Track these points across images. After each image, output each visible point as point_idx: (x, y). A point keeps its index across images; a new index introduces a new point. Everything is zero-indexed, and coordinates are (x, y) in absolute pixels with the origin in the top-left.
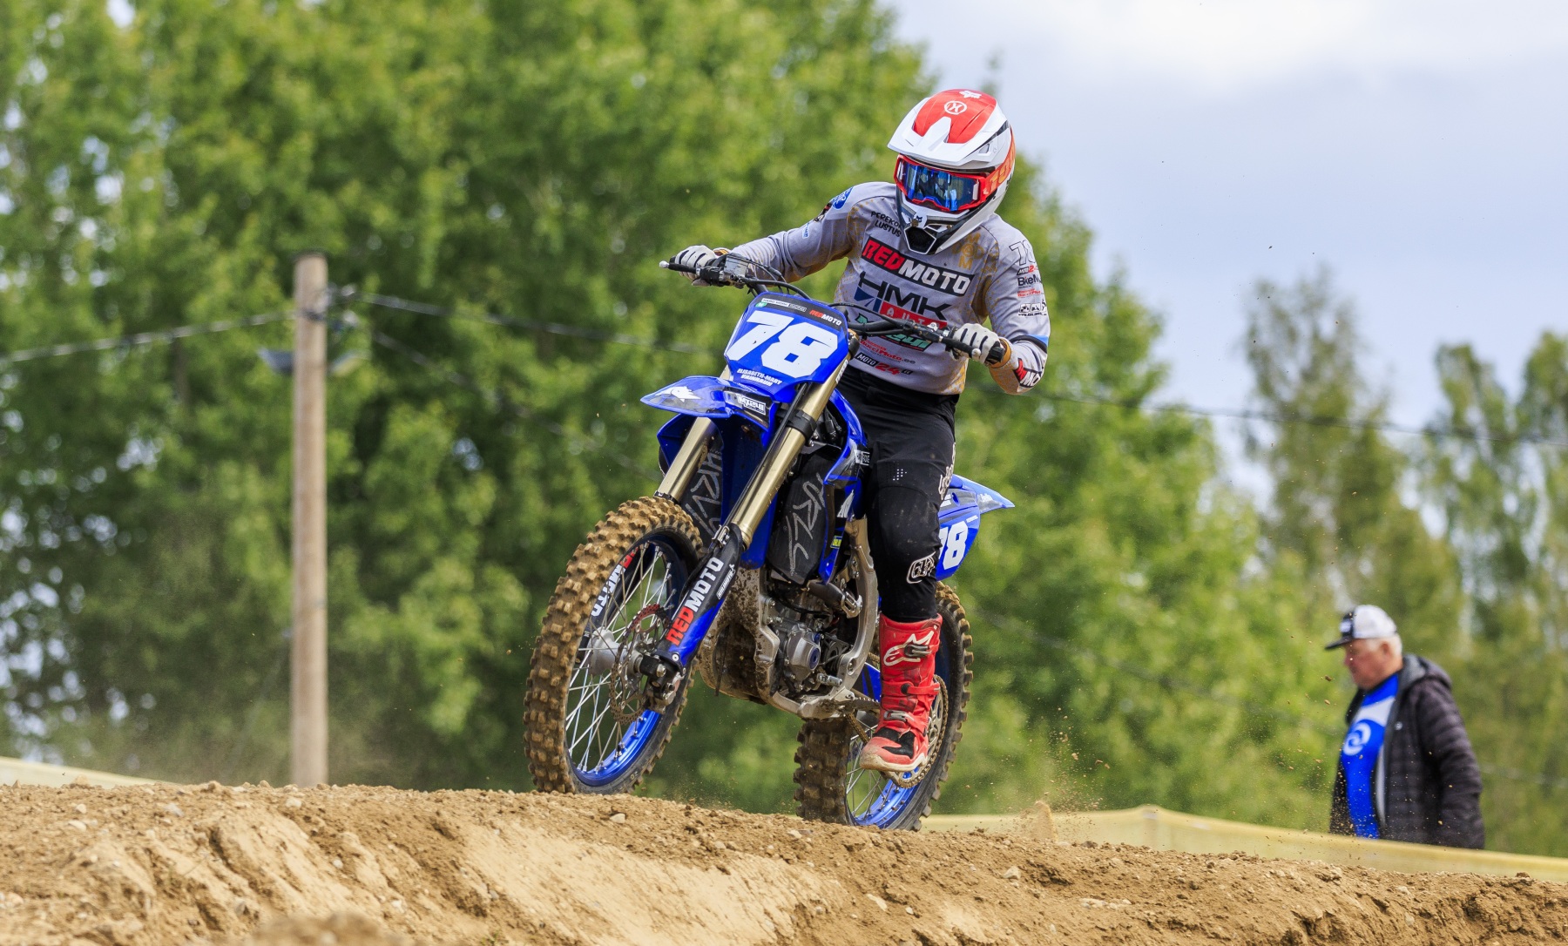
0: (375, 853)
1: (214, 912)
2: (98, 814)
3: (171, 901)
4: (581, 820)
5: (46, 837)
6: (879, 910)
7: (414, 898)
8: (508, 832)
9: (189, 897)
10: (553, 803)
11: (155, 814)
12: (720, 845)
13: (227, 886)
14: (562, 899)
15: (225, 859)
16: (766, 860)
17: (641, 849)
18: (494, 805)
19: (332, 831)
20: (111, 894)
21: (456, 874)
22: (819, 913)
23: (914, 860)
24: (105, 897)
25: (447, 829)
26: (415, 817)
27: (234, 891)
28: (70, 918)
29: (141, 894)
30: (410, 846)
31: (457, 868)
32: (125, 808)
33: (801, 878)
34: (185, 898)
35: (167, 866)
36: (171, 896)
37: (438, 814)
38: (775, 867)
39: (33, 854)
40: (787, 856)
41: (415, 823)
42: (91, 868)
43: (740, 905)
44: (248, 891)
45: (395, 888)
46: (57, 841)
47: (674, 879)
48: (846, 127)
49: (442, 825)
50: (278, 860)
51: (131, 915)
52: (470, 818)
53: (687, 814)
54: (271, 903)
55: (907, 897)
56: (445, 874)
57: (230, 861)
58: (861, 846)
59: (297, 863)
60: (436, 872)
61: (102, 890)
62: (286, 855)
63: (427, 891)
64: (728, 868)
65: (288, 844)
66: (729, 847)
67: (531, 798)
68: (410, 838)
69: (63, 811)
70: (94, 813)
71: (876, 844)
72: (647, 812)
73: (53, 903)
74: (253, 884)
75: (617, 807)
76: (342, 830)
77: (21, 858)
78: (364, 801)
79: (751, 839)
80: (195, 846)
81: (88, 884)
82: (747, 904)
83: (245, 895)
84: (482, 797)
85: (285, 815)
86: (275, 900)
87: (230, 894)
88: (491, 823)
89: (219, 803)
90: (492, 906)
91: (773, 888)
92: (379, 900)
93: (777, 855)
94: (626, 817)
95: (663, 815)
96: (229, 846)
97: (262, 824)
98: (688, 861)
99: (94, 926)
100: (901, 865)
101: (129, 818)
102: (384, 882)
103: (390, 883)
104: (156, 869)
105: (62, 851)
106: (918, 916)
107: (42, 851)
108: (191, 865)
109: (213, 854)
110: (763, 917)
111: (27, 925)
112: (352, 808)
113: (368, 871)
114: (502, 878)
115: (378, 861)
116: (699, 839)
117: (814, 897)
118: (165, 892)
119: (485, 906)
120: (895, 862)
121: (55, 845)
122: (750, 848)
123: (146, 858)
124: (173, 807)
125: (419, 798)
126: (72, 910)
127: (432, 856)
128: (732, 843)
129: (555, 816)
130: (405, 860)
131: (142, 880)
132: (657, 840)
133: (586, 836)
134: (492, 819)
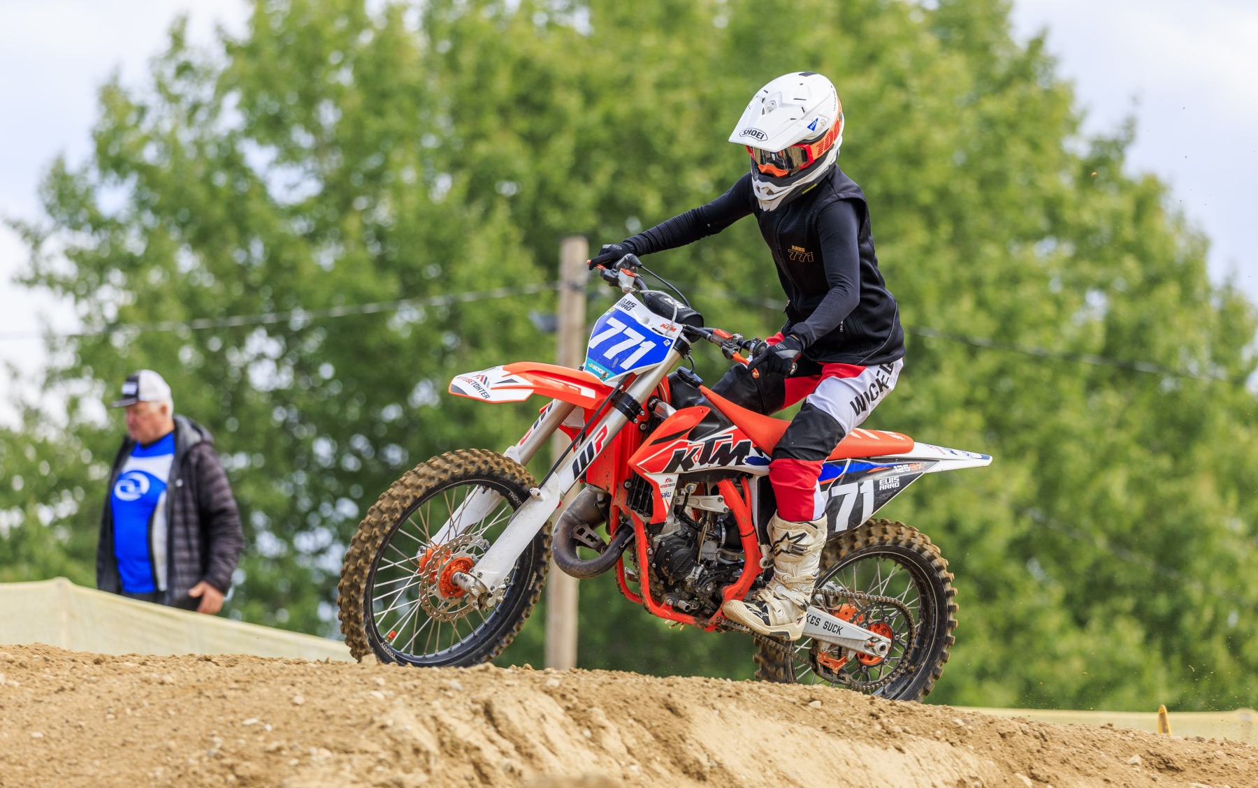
0: (618, 726)
1: (486, 769)
2: (394, 687)
3: (451, 759)
4: (785, 705)
5: (351, 703)
7: (648, 764)
8: (726, 713)
9: (466, 757)
10: (763, 690)
11: (441, 688)
12: (897, 729)
13: (496, 748)
14: (768, 768)
15: (496, 726)
16: (935, 742)
17: (833, 730)
18: (715, 690)
19: (583, 707)
20: (403, 752)
21: (683, 746)
23: (1055, 747)
24: (398, 754)
25: (676, 708)
26: (651, 698)
27: (503, 753)
28: (369, 770)
29: (427, 753)
30: (646, 721)
31: (684, 740)
32: (416, 682)
33: (963, 758)
34: (462, 757)
35: (449, 731)
36: (451, 756)
37: (669, 696)
38: (942, 748)
39: (341, 717)
40: (952, 740)
41: (651, 703)
42: (388, 731)
43: (912, 778)
44: (514, 753)
45: (633, 755)
46: (360, 707)
47: (859, 756)
48: (1018, 150)
49: (672, 705)
50: (538, 729)
51: (419, 770)
52: (695, 700)
53: (872, 703)
54: (532, 764)
55: (1049, 777)
56: (674, 745)
57: (500, 729)
58: (1012, 734)
59: (554, 732)
60: (666, 743)
61: (396, 748)
62: (545, 725)
63: (658, 758)
64: (904, 748)
65: (547, 716)
66: (905, 731)
67: (745, 685)
68: (646, 715)
69: (365, 683)
70: (391, 685)
71: (1025, 733)
72: (839, 701)
73: (356, 758)
74: (518, 748)
75: (815, 695)
76: (591, 707)
77: (331, 720)
78: (610, 684)
79: (923, 725)
80: (472, 716)
81: (384, 743)
82: (918, 778)
83: (511, 757)
84: (705, 684)
85: (546, 692)
86: (535, 761)
87: (499, 755)
88: (712, 705)
89: (493, 681)
90: (711, 772)
91: (940, 766)
92: (620, 764)
93: (944, 739)
94: (822, 703)
95: (852, 703)
96: (499, 716)
97: (526, 699)
98: (871, 741)
99: (389, 777)
100: (1044, 751)
101: (418, 691)
102: (624, 750)
103: (629, 751)
104: (440, 733)
105: (364, 716)
107: (348, 715)
108: (469, 731)
109: (486, 723)
111: (335, 775)
112: (600, 688)
113: (612, 740)
114: (720, 750)
115: (619, 732)
116: (881, 723)
117: (973, 774)
118: (446, 752)
119: (706, 772)
120: (1039, 748)
121: (359, 710)
122: (922, 732)
123: (432, 724)
124: (455, 683)
125: (654, 682)
126: (371, 764)
127: (663, 730)
128: (907, 728)
129: (764, 701)
130: (641, 733)
131: (428, 742)
132: (846, 723)
133: (789, 718)
134: (713, 701)
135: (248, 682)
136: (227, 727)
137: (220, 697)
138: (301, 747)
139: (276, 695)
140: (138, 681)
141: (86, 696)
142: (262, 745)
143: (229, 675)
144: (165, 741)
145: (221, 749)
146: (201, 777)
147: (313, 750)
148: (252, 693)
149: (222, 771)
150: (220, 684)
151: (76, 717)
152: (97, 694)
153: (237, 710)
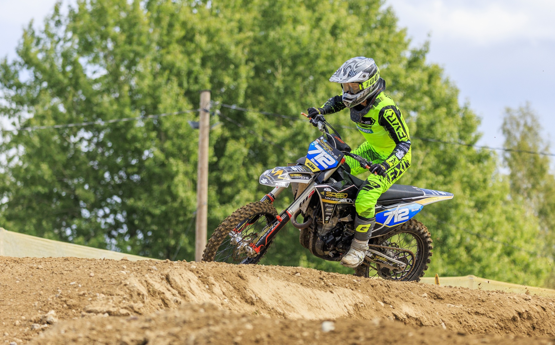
0: (219, 284)
1: (166, 301)
3: (153, 297)
4: (286, 275)
5: (113, 276)
6: (381, 306)
7: (231, 299)
8: (262, 278)
9: (158, 296)
10: (277, 269)
11: (148, 270)
12: (331, 284)
13: (171, 293)
14: (279, 300)
15: (171, 284)
16: (345, 289)
17: (305, 284)
18: (258, 269)
19: (205, 276)
20: (133, 295)
21: (245, 291)
22: (362, 306)
23: (393, 290)
24: (131, 296)
25: (242, 277)
26: (232, 272)
27: (173, 295)
28: (120, 302)
29: (143, 295)
30: (230, 282)
31: (245, 289)
32: (139, 267)
33: (356, 295)
35: (152, 286)
36: (153, 296)
37: (240, 271)
38: (348, 291)
39: (109, 281)
40: (352, 288)
41: (232, 274)
42: (127, 286)
43: (336, 303)
44: (178, 295)
45: (225, 295)
46: (116, 277)
47: (315, 295)
49: (241, 275)
50: (188, 285)
51: (140, 302)
52: (250, 273)
53: (320, 274)
54: (185, 299)
55: (391, 302)
56: (241, 291)
58: (376, 285)
59: (194, 286)
60: (238, 290)
61: (131, 293)
62: (190, 283)
63: (235, 296)
64: (333, 291)
65: (191, 280)
66: (333, 285)
67: (270, 267)
68: (231, 279)
69: (119, 268)
70: (129, 268)
71: (381, 285)
72: (308, 273)
73: (115, 297)
74: (179, 293)
75: (298, 271)
76: (208, 276)
77: (105, 282)
78: (216, 267)
79: (341, 282)
80: (161, 280)
81: (126, 291)
82: (339, 303)
83: (177, 296)
84: (254, 267)
85: (191, 271)
86: (186, 298)
87: (172, 296)
88: (257, 275)
89: (169, 266)
90: (256, 302)
91: (347, 298)
92: (220, 299)
93: (349, 288)
94: (301, 274)
95: (312, 274)
96: (172, 280)
97: (183, 273)
98: (320, 289)
99: (128, 305)
100: (389, 292)
101: (140, 270)
102: (222, 293)
103: (224, 293)
104: (148, 287)
105: (118, 281)
106: (394, 308)
107: (111, 280)
108: (159, 286)
109: (167, 283)
110: (344, 307)
111: (106, 304)
112: (212, 269)
113: (217, 289)
114: (260, 293)
115: (220, 286)
116: (324, 282)
117: (361, 301)
118: (151, 294)
119: (254, 302)
120: (387, 291)
122: (340, 285)
123: (145, 283)
124: (154, 267)
125: (234, 266)
126: (121, 300)
127: (237, 285)
128: (334, 283)
129: (278, 273)
130: (229, 286)
131: (144, 291)
132: (310, 282)
133: (287, 280)
136: (63, 285)
137: (61, 274)
138: (93, 293)
139: (83, 273)
140: (28, 268)
141: (7, 274)
142: (77, 292)
143: (64, 265)
144: (39, 291)
145: (61, 294)
146: (53, 305)
147: (98, 294)
148: (73, 272)
149: (61, 303)
150: (60, 269)
151: (3, 282)
152: (12, 273)
153: (68, 279)
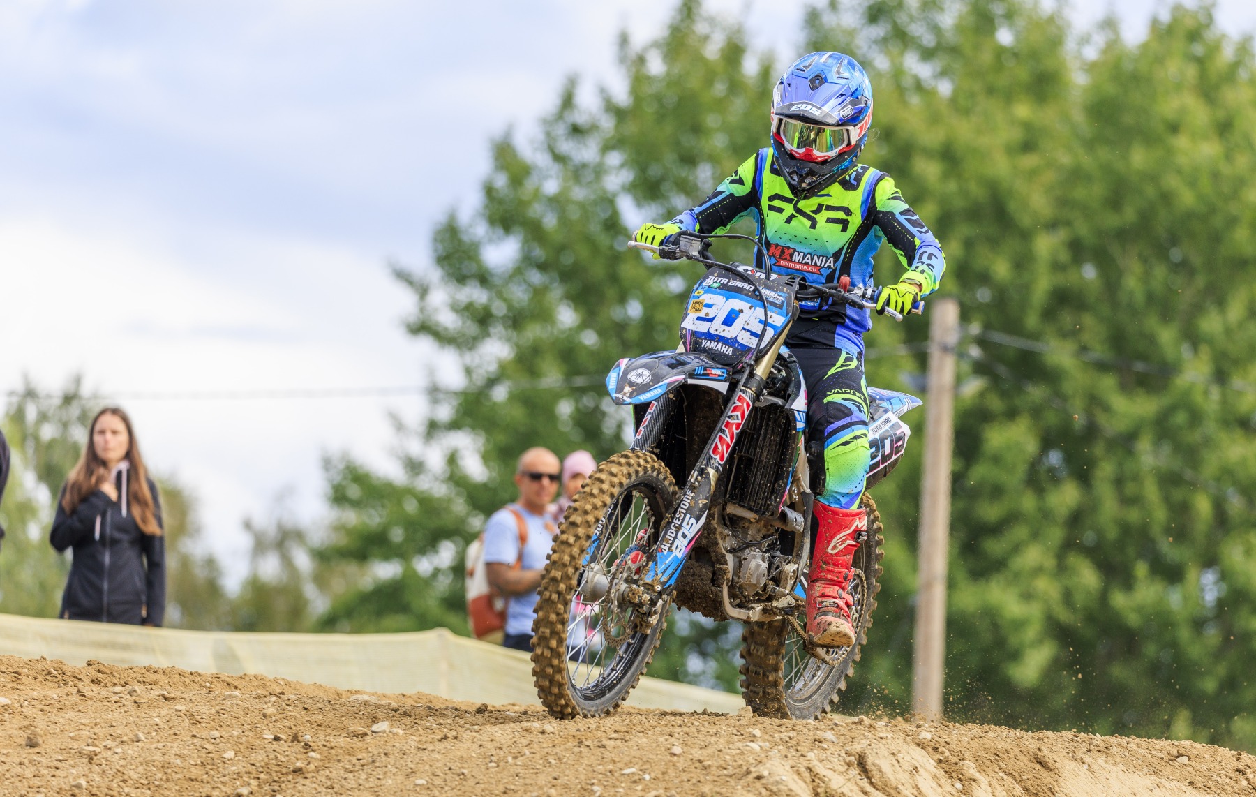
0: (989, 779)
2: (770, 738)
4: (1153, 760)
5: (728, 754)
8: (1095, 767)
10: (1132, 745)
11: (815, 740)
15: (869, 778)
17: (1201, 785)
18: (1084, 744)
19: (955, 759)
25: (1046, 762)
26: (1021, 751)
30: (1016, 774)
31: (1053, 793)
32: (792, 734)
35: (824, 782)
37: (1039, 750)
39: (717, 768)
41: (1021, 756)
42: (763, 781)
46: (737, 758)
49: (1042, 759)
50: (911, 781)
52: (1065, 754)
53: (1238, 759)
57: (873, 780)
59: (926, 785)
62: (917, 777)
65: (919, 769)
67: (1114, 740)
68: (1017, 769)
69: (742, 735)
70: (767, 737)
72: (1206, 756)
75: (1182, 751)
76: (963, 760)
77: (708, 770)
78: (981, 737)
80: (846, 767)
81: (760, 794)
84: (1075, 738)
85: (918, 745)
88: (1082, 759)
89: (866, 734)
94: (1189, 759)
95: (1218, 759)
96: (873, 768)
97: (899, 751)
101: (794, 742)
104: (815, 784)
105: (740, 766)
107: (724, 766)
108: (842, 782)
109: (860, 774)
112: (971, 742)
113: (982, 793)
115: (990, 785)
116: (1247, 779)
121: (735, 761)
123: (807, 775)
124: (829, 735)
125: (1025, 736)
127: (1033, 784)
129: (1132, 756)
130: (1012, 786)
131: (803, 793)
132: (1213, 779)
133: (1157, 773)
134: (1083, 756)
135: (627, 732)
136: (606, 776)
137: (599, 747)
139: (654, 745)
140: (521, 730)
141: (469, 744)
142: (641, 794)
143: (609, 725)
144: (545, 789)
148: (630, 744)
150: (599, 734)
151: (459, 764)
152: (480, 743)
153: (616, 759)
